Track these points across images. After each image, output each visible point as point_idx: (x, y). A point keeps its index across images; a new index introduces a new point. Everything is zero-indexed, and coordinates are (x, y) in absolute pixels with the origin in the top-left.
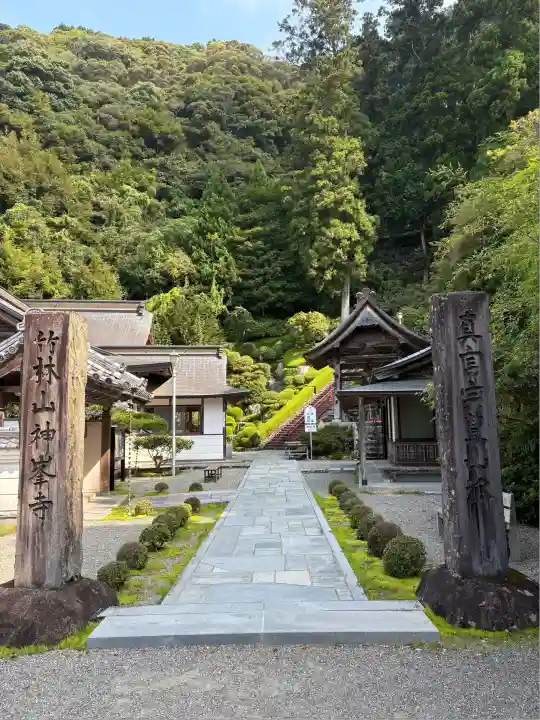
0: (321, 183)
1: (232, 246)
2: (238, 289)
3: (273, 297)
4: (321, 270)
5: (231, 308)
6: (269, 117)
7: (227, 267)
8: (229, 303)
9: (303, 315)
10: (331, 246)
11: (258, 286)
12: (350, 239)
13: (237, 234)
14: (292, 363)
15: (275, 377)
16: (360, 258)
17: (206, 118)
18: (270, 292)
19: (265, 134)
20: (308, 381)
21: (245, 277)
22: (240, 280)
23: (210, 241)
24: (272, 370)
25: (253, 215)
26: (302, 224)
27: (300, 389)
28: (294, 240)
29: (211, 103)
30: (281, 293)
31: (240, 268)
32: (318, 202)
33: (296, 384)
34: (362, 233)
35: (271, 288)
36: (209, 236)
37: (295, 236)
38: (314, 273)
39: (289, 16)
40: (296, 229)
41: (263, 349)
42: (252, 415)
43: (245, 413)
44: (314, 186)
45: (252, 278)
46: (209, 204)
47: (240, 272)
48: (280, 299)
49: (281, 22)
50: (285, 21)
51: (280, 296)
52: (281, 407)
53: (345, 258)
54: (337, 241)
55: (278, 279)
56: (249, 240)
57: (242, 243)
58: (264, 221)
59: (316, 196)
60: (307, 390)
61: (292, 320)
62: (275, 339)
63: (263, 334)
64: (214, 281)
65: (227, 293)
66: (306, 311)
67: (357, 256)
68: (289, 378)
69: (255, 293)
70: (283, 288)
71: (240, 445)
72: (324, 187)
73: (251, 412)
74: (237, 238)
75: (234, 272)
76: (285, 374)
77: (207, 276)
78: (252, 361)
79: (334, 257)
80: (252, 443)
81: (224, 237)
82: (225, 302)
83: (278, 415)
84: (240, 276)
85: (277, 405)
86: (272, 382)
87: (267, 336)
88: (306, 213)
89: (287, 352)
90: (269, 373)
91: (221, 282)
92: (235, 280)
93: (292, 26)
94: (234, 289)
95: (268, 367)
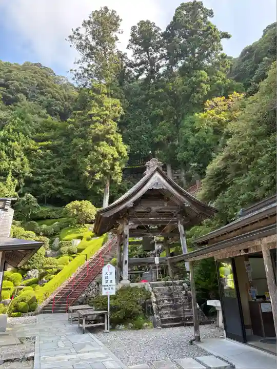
0: (94, 119)
1: (28, 152)
2: (28, 182)
3: (55, 190)
4: (93, 173)
5: (21, 195)
6: (57, 100)
7: (22, 165)
8: (21, 190)
9: (77, 203)
10: (100, 158)
11: (44, 181)
12: (112, 155)
13: (32, 144)
14: (67, 237)
15: (52, 248)
16: (118, 169)
17: (18, 91)
18: (53, 186)
19: (54, 108)
20: (80, 251)
21: (34, 174)
22: (31, 175)
23: (11, 146)
24: (51, 243)
25: (46, 134)
26: (80, 143)
27: (74, 257)
28: (74, 153)
29: (22, 83)
30: (61, 188)
31: (32, 167)
32: (92, 129)
33: (70, 253)
34: (120, 153)
35: (54, 184)
36: (10, 143)
37: (75, 150)
38: (87, 174)
39: (79, 28)
40: (76, 145)
41: (44, 226)
42: (31, 280)
43: (24, 278)
44: (90, 120)
45: (40, 175)
46: (14, 124)
47: (31, 170)
48: (60, 192)
49: (74, 29)
50: (77, 30)
51: (60, 190)
52: (59, 271)
53: (109, 167)
54: (104, 156)
55: (60, 177)
56: (41, 149)
57: (35, 151)
58: (53, 139)
59: (92, 126)
60: (80, 257)
61: (69, 206)
62: (53, 220)
63: (45, 216)
64: (10, 174)
65: (20, 184)
66: (80, 200)
67: (116, 167)
68: (65, 249)
69: (42, 185)
70: (63, 185)
71: (17, 311)
72: (97, 121)
73: (29, 277)
74: (32, 147)
75: (27, 169)
76: (60, 246)
77: (5, 170)
78: (35, 234)
79: (102, 166)
80: (29, 308)
81: (23, 146)
82: (17, 190)
83: (55, 279)
84: (32, 172)
85: (55, 270)
86: (49, 252)
87: (48, 218)
88: (83, 137)
89: (63, 230)
90: (47, 246)
91: (16, 175)
92: (27, 175)
93: (80, 33)
94: (25, 181)
95: (47, 240)
